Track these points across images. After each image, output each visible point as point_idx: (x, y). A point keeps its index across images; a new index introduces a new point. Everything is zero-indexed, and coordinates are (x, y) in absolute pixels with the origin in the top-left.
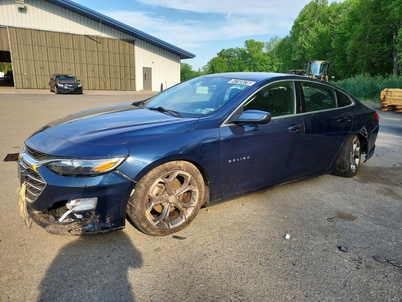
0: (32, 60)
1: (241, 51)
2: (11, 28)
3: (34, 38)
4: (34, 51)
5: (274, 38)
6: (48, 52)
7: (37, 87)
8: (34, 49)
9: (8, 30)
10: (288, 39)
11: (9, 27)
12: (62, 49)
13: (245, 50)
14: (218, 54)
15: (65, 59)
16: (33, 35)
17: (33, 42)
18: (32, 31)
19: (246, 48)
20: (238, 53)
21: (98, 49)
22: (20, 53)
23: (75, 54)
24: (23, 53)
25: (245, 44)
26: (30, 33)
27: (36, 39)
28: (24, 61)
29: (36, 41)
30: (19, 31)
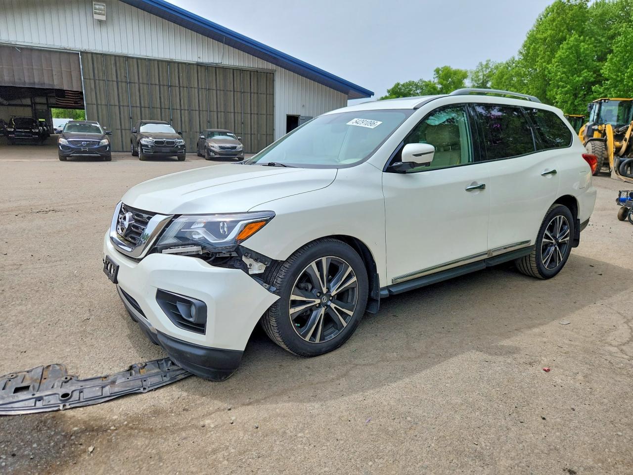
0: (117, 105)
1: (427, 85)
2: (85, 54)
3: (120, 70)
4: (120, 91)
5: (484, 63)
6: (141, 92)
7: (123, 148)
8: (120, 88)
9: (80, 57)
10: (513, 63)
11: (82, 52)
12: (162, 87)
13: (435, 84)
14: (388, 91)
15: (166, 103)
16: (118, 65)
17: (119, 76)
18: (117, 58)
19: (436, 81)
20: (422, 89)
21: (218, 86)
22: (98, 93)
23: (182, 95)
24: (103, 96)
25: (435, 74)
26: (113, 62)
27: (123, 71)
28: (104, 107)
29: (123, 75)
30: (97, 58)
